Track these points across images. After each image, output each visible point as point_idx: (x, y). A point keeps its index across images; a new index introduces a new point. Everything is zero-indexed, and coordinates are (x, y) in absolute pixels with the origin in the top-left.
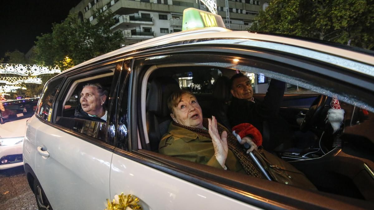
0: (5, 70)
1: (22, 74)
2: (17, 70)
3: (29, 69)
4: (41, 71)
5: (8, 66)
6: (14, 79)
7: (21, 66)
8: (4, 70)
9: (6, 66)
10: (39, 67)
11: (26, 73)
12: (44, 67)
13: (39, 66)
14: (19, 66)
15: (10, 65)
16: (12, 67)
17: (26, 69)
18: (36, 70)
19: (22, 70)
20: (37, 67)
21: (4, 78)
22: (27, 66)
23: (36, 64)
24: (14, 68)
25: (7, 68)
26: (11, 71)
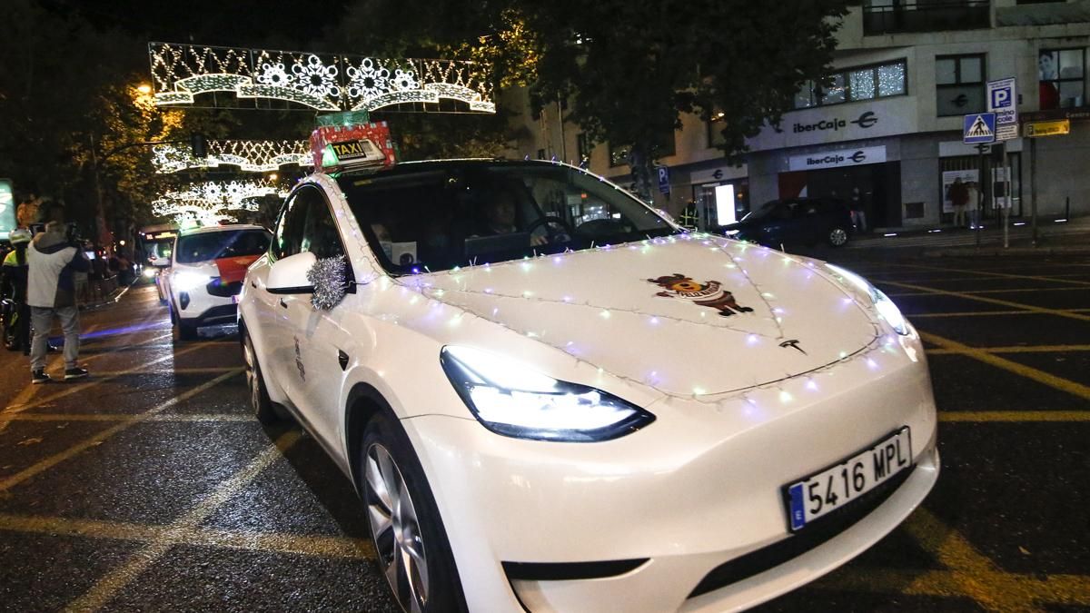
0: (255, 81)
1: (314, 103)
2: (298, 81)
3: (343, 80)
4: (389, 88)
5: (265, 60)
6: (267, 148)
7: (314, 61)
8: (249, 79)
9: (260, 60)
10: (382, 69)
11: (335, 100)
12: (401, 71)
13: (382, 62)
14: (305, 64)
15: (274, 58)
16: (278, 69)
17: (332, 77)
18: (369, 83)
19: (316, 80)
20: (376, 67)
21: (236, 145)
22: (337, 65)
23: (368, 55)
24: (288, 71)
25: (262, 72)
26: (275, 84)
